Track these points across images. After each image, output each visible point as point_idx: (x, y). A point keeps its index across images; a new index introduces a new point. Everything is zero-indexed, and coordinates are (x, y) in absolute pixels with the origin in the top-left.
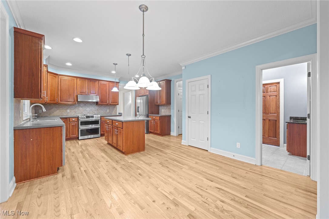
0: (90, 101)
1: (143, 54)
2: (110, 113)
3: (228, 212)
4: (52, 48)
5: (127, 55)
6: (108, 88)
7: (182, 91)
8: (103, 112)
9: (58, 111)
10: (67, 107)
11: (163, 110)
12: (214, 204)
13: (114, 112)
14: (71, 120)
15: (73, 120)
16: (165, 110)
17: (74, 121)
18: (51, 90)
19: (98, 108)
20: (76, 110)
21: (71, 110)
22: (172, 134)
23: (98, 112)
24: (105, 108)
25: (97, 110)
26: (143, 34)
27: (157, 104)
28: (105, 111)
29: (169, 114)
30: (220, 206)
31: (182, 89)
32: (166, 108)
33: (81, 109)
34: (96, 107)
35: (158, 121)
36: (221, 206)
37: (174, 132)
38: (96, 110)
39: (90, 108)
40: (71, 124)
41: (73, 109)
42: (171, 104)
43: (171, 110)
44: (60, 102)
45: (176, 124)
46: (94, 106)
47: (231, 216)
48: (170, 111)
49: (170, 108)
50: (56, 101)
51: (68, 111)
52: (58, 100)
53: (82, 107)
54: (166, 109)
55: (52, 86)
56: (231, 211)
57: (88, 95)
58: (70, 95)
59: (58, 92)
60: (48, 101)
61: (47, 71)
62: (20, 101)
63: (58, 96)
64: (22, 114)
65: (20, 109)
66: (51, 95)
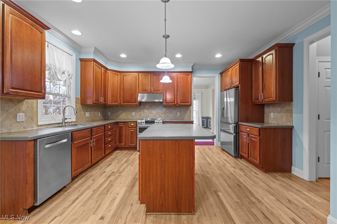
0: (157, 101)
2: (181, 118)
4: (82, 33)
7: (329, 65)
8: (172, 115)
9: (124, 113)
10: (132, 109)
11: (272, 114)
13: (186, 116)
14: (129, 125)
15: (132, 125)
16: (276, 114)
17: (132, 127)
18: (112, 91)
19: (166, 110)
20: (142, 113)
21: (136, 113)
22: (295, 171)
23: (166, 116)
24: (174, 111)
25: (165, 112)
27: (257, 101)
28: (174, 115)
29: (289, 124)
31: (330, 60)
32: (279, 109)
33: (146, 111)
34: (164, 110)
35: (255, 138)
37: (302, 169)
40: (130, 129)
41: (138, 112)
42: (292, 101)
43: (294, 115)
44: (122, 103)
45: (310, 149)
46: (160, 107)
48: (292, 116)
49: (292, 110)
50: (118, 102)
51: (133, 113)
52: (120, 102)
53: (147, 109)
54: (280, 112)
55: (113, 85)
57: (151, 93)
58: (132, 94)
59: (120, 92)
60: (109, 103)
61: (107, 69)
62: (21, 101)
63: (120, 97)
64: (33, 117)
65: (20, 111)
66: (113, 96)
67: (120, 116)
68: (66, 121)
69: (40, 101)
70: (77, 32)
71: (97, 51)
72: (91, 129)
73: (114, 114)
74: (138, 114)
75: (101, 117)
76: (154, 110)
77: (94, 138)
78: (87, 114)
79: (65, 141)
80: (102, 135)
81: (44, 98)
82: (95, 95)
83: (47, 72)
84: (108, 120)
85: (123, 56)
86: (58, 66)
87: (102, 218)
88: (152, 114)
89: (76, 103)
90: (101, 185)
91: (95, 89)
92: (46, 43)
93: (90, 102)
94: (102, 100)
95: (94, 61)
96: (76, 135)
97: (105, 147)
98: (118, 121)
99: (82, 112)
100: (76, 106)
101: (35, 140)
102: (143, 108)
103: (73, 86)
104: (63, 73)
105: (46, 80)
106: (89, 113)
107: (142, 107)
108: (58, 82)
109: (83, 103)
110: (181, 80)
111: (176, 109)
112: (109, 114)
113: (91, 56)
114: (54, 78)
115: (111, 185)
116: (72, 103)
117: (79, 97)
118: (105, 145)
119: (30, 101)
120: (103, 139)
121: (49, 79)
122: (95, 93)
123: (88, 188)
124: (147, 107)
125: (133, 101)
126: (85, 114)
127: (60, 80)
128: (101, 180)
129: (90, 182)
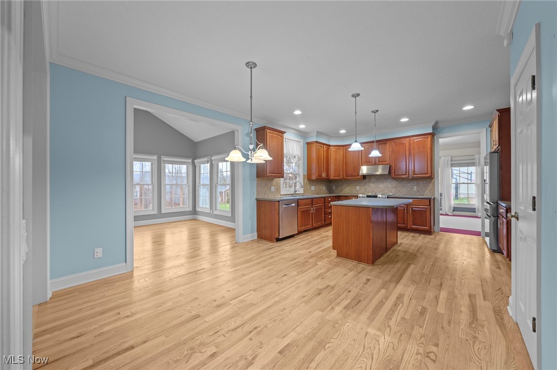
1: (251, 120)
2: (418, 193)
3: (188, 357)
4: (305, 126)
5: (353, 96)
6: (407, 149)
8: (405, 190)
9: (348, 188)
10: (356, 183)
12: (211, 342)
13: (427, 191)
18: (334, 165)
19: (398, 184)
20: (367, 187)
23: (398, 191)
24: (409, 185)
25: (396, 186)
26: (251, 96)
28: (409, 190)
30: (205, 350)
33: (372, 185)
34: (395, 183)
36: (203, 351)
38: (393, 188)
39: (385, 184)
41: (363, 186)
44: (345, 177)
46: (390, 181)
47: (179, 358)
50: (341, 176)
51: (358, 188)
52: (343, 176)
53: (373, 183)
55: (336, 160)
56: (187, 362)
57: (375, 165)
58: (355, 167)
59: (343, 166)
60: (332, 177)
61: (329, 146)
62: (273, 180)
63: (343, 171)
64: (278, 190)
65: (272, 185)
66: (335, 170)
67: (344, 190)
68: (296, 193)
69: (282, 179)
70: (302, 126)
71: (319, 134)
72: (312, 199)
73: (339, 188)
74: (362, 188)
75: (326, 191)
76: (382, 184)
77: (315, 207)
78: (313, 188)
79: (294, 205)
80: (322, 206)
81: (283, 177)
82: (318, 172)
83: (285, 159)
84: (333, 193)
85: (343, 131)
86: (291, 153)
87: (310, 252)
88: (379, 188)
89: (304, 178)
90: (316, 240)
91: (318, 166)
92: (284, 140)
93: (314, 177)
94: (324, 175)
95: (317, 142)
96: (301, 202)
97: (325, 216)
98: (340, 195)
99: (309, 186)
100: (304, 181)
101: (279, 201)
102: (369, 182)
103: (301, 166)
104: (295, 157)
105: (285, 164)
106: (314, 187)
107: (367, 180)
108: (291, 164)
109: (309, 179)
110: (415, 146)
111: (411, 182)
112: (334, 188)
113: (314, 139)
114: (289, 162)
115: (322, 241)
116: (300, 180)
117: (306, 174)
118: (325, 214)
119: (276, 179)
120: (323, 209)
121: (286, 163)
122: (318, 169)
123: (307, 240)
124: (373, 181)
125: (355, 175)
126: (311, 188)
127: (292, 163)
128: (317, 238)
129: (309, 237)
